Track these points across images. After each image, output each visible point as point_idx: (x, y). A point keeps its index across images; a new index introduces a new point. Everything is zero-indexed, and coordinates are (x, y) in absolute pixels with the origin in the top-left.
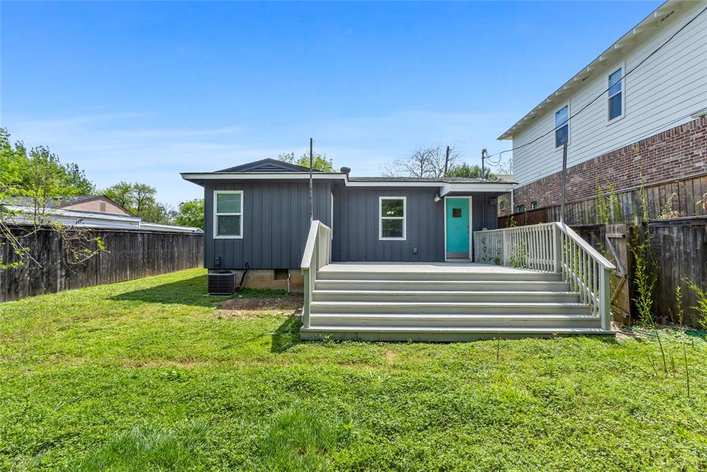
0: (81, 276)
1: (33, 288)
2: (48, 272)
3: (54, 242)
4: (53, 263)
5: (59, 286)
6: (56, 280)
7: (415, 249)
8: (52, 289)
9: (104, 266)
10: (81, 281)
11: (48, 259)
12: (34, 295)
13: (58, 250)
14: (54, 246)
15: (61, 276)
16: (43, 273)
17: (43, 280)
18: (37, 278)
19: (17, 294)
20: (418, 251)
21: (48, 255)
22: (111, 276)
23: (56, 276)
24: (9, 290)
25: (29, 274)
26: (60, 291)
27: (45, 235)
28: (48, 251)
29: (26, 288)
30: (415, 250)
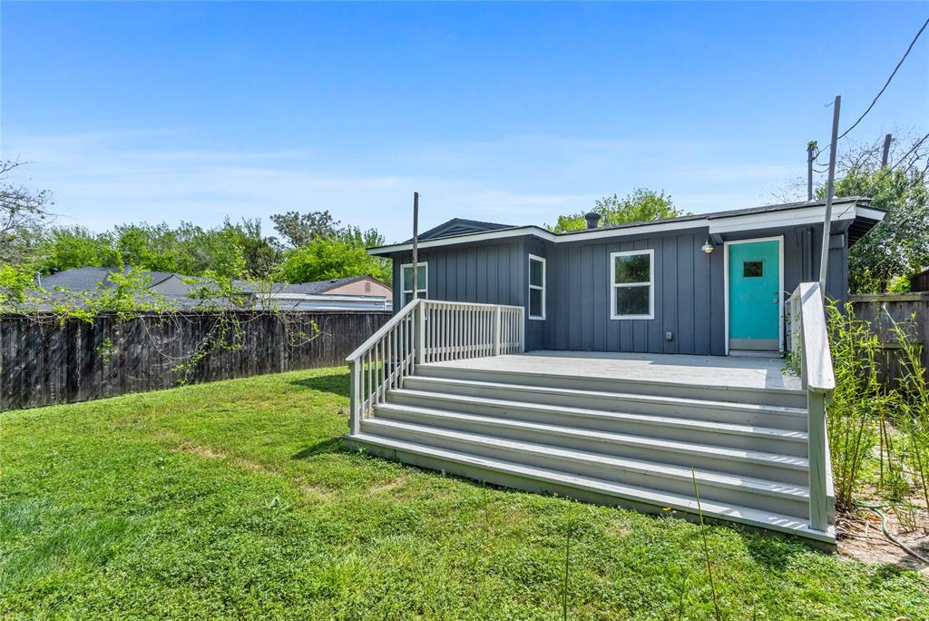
0: (304, 358)
1: (260, 368)
2: (273, 354)
3: (278, 326)
4: (276, 345)
5: (283, 367)
6: (279, 361)
7: (670, 333)
8: (276, 369)
9: (328, 348)
10: (304, 363)
11: (272, 342)
12: (261, 374)
13: (281, 333)
14: (277, 330)
15: (285, 358)
16: (268, 355)
17: (268, 360)
18: (263, 359)
19: (247, 372)
20: (673, 336)
21: (272, 338)
22: (336, 358)
23: (279, 357)
24: (241, 368)
25: (256, 355)
26: (284, 371)
27: (268, 319)
28: (272, 334)
29: (254, 368)
30: (669, 335)
